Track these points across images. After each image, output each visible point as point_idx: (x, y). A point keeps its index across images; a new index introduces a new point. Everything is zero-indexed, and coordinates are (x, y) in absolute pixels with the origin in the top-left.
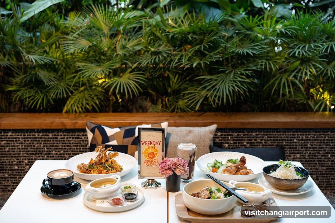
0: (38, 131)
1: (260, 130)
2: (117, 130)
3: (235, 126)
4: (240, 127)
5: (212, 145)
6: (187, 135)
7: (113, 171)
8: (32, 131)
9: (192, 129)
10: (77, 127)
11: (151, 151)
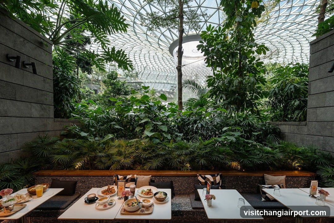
0: (100, 176)
1: (166, 176)
2: (122, 177)
3: (158, 175)
4: (159, 175)
5: (150, 181)
6: (143, 178)
7: (111, 193)
8: (98, 176)
9: (144, 176)
10: (111, 175)
11: (121, 188)
